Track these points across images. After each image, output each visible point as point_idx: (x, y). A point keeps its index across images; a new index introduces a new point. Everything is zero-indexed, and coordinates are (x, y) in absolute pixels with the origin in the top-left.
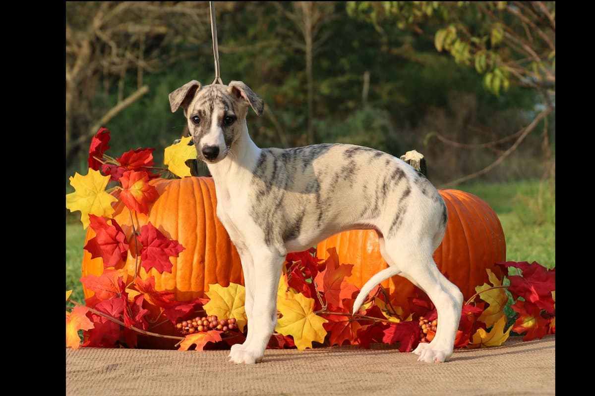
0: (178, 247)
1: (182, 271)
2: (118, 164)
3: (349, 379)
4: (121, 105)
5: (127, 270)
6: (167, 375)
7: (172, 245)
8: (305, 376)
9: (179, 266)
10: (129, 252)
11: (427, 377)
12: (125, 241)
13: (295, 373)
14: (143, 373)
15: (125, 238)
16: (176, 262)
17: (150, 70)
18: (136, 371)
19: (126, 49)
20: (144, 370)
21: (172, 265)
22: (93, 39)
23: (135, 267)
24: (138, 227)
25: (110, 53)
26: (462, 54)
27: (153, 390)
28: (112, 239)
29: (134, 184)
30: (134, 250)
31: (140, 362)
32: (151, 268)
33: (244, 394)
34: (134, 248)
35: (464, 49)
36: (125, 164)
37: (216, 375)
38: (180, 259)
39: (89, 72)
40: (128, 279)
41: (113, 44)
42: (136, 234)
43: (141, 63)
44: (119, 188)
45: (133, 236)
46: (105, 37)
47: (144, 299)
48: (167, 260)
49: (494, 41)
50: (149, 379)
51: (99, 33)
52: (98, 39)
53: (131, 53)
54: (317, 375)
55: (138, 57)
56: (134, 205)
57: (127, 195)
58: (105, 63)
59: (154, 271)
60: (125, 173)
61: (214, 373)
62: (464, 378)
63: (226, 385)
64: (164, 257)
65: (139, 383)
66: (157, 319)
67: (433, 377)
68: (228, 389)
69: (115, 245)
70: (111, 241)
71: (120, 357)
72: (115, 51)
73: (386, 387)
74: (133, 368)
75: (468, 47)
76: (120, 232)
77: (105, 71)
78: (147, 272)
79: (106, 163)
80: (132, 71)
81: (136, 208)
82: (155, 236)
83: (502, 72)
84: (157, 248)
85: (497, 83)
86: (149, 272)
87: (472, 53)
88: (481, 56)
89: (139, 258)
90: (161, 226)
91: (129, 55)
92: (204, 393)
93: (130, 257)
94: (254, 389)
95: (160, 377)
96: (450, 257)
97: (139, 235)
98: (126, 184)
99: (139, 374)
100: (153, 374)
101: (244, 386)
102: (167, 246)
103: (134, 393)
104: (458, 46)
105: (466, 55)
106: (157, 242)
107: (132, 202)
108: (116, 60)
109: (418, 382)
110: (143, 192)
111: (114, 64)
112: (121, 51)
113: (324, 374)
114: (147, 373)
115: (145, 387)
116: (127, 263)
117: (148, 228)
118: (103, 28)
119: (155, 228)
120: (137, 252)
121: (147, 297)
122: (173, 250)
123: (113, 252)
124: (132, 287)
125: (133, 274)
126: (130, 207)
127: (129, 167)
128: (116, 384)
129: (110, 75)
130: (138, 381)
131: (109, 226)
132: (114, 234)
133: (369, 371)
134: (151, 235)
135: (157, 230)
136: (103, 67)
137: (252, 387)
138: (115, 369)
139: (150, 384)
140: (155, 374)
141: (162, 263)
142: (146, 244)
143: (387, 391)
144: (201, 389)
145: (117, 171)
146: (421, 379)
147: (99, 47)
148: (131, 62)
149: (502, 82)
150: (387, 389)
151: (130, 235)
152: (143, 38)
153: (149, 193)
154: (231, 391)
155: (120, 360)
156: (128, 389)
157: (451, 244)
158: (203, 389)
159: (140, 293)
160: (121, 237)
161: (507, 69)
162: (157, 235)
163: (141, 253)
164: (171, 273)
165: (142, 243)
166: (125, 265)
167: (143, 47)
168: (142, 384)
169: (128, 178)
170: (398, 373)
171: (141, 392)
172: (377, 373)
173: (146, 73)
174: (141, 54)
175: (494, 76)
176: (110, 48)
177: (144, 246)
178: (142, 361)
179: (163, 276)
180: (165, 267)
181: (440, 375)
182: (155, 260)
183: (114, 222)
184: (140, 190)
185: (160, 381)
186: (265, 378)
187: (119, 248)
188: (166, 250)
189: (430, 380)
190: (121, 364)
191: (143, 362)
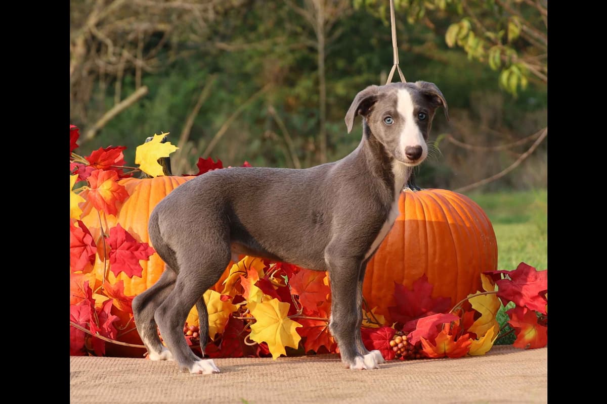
0: (148, 250)
1: (153, 275)
2: (87, 163)
3: (321, 386)
4: (118, 107)
5: (95, 274)
6: (131, 382)
7: (142, 248)
8: (275, 384)
9: (150, 270)
10: (97, 256)
11: (403, 385)
12: (93, 243)
13: (265, 381)
14: (105, 380)
15: (93, 241)
16: (147, 265)
17: (149, 69)
18: (98, 379)
19: (123, 47)
20: (107, 377)
21: (142, 269)
22: (88, 36)
23: (103, 271)
24: (107, 228)
25: (106, 52)
26: (475, 49)
27: (112, 397)
28: (80, 241)
29: (102, 183)
30: (103, 254)
31: (105, 369)
32: (121, 272)
33: (208, 401)
34: (103, 252)
35: (478, 44)
36: (93, 163)
37: (182, 382)
38: (150, 263)
39: (85, 73)
40: (96, 283)
41: (109, 42)
42: (105, 236)
43: (139, 63)
44: (87, 188)
45: (100, 239)
46: (101, 35)
47: (113, 305)
48: (137, 263)
49: (511, 36)
50: (110, 386)
51: (95, 31)
52: (93, 37)
53: (129, 52)
54: (287, 383)
55: (135, 57)
56: (102, 207)
57: (95, 195)
58: (101, 63)
59: (124, 276)
60: (93, 172)
61: (181, 380)
62: (442, 386)
63: (191, 392)
64: (134, 261)
65: (100, 390)
66: (127, 325)
67: (409, 385)
68: (192, 396)
69: (83, 248)
70: (78, 243)
71: (84, 365)
72: (111, 49)
73: (358, 395)
74: (95, 375)
75: (482, 43)
76: (88, 235)
77: (102, 71)
78: (116, 276)
79: (74, 162)
80: (130, 70)
81: (105, 209)
82: (124, 238)
83: (520, 69)
84: (127, 251)
85: (514, 81)
86: (118, 276)
87: (486, 48)
88: (495, 52)
89: (108, 261)
90: (131, 228)
91: (126, 54)
92: (165, 400)
93: (98, 260)
94: (219, 396)
95: (123, 384)
96: (437, 261)
97: (107, 237)
98: (94, 184)
99: (102, 380)
100: (116, 381)
101: (208, 393)
102: (137, 249)
103: (92, 400)
104: (472, 41)
105: (480, 51)
106: (126, 244)
107: (100, 203)
108: (113, 59)
109: (393, 390)
110: (112, 192)
111: (109, 63)
112: (118, 50)
113: (295, 382)
114: (110, 380)
115: (104, 394)
116: (95, 267)
117: (118, 229)
118: (99, 25)
119: (124, 230)
120: (107, 255)
121: (116, 303)
122: (143, 253)
123: (80, 256)
124: (101, 292)
125: (102, 278)
126: (98, 208)
127: (98, 166)
128: (76, 391)
129: (107, 75)
130: (99, 388)
131: (77, 228)
132: (81, 236)
133: (343, 379)
134: (120, 237)
135: (126, 232)
136: (98, 67)
137: (217, 395)
138: (77, 376)
139: (110, 391)
140: (118, 381)
141: (132, 267)
142: (114, 246)
143: (357, 399)
144: (163, 396)
145: (85, 170)
146: (397, 387)
147: (95, 46)
148: (128, 61)
149: (519, 79)
150: (358, 397)
151: (98, 238)
152: (141, 36)
153: (118, 193)
154: (194, 398)
155: (84, 368)
156: (87, 396)
157: (438, 247)
158: (165, 397)
159: (108, 299)
160: (88, 240)
161: (525, 65)
162: (126, 237)
163: (110, 257)
164: (141, 277)
165: (111, 246)
166: (92, 269)
167: (141, 45)
168: (102, 391)
169: (96, 177)
170: (373, 381)
171: (99, 399)
172: (351, 381)
173: (145, 74)
174: (139, 52)
175: (511, 73)
176: (106, 46)
177: (113, 249)
178: (107, 368)
179: (133, 280)
180: (135, 271)
181: (417, 383)
182: (125, 263)
183: (81, 224)
184: (108, 190)
185: (122, 388)
186: (233, 386)
187: (87, 251)
188: (136, 253)
189: (406, 388)
190: (84, 371)
191: (108, 369)
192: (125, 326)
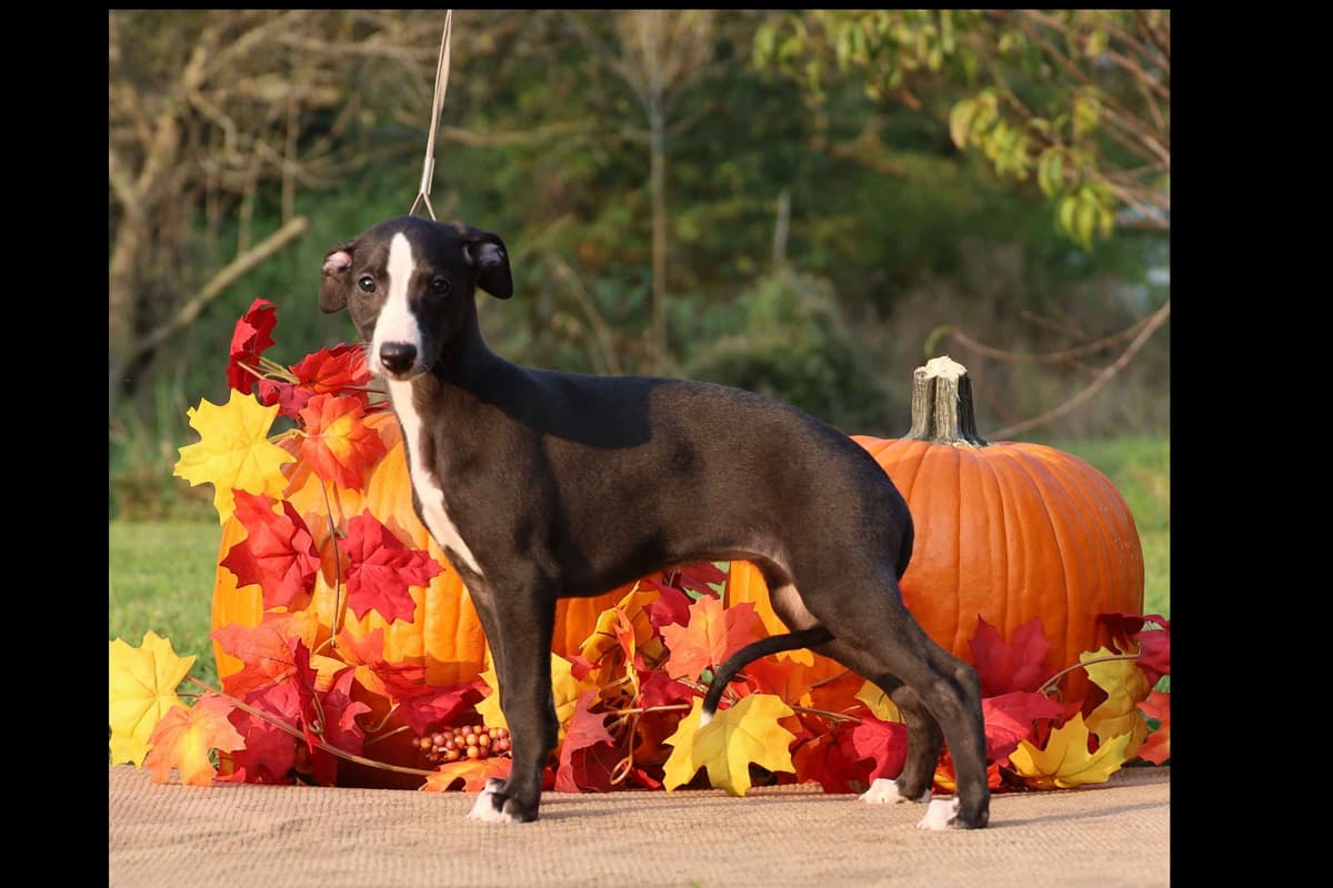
0: (429, 566)
1: (437, 618)
2: (294, 380)
3: (816, 853)
4: (244, 261)
5: (316, 615)
6: (416, 843)
7: (415, 561)
8: (717, 846)
9: (430, 605)
10: (320, 576)
11: (986, 851)
12: (313, 551)
13: (695, 841)
14: (361, 839)
15: (313, 545)
16: (424, 597)
17: (311, 182)
18: (345, 835)
19: (256, 135)
20: (363, 831)
21: (415, 606)
22: (184, 112)
23: (333, 606)
24: (342, 519)
25: (221, 144)
26: (1010, 153)
27: (390, 874)
28: (284, 545)
29: (331, 422)
30: (334, 574)
31: (351, 815)
32: (369, 610)
33: (592, 884)
34: (333, 566)
35: (1015, 144)
36: (308, 380)
37: (523, 843)
38: (430, 592)
39: (175, 186)
40: (318, 632)
41: (227, 124)
42: (337, 535)
43: (290, 168)
44: (297, 431)
45: (327, 540)
46: (210, 110)
47: (354, 679)
48: (405, 593)
49: (1079, 127)
50: (377, 852)
51: (197, 99)
52: (195, 112)
53: (269, 144)
54: (743, 845)
55: (282, 154)
56: (332, 473)
57: (316, 449)
58: (210, 165)
59: (376, 619)
60: (312, 400)
61: (519, 839)
62: (1067, 854)
63: (549, 866)
64: (399, 588)
65: (357, 860)
66: (383, 723)
67: (999, 851)
68: (554, 874)
69: (290, 558)
70: (281, 549)
71: (305, 805)
72: (231, 138)
73: (900, 872)
74: (337, 829)
75: (1025, 141)
76: (301, 530)
77: (210, 184)
78: (360, 619)
79: (268, 377)
80: (269, 185)
81: (338, 478)
82: (379, 540)
83: (1098, 195)
84: (383, 568)
85: (1086, 220)
86: (364, 619)
87: (1034, 153)
88: (1051, 160)
89: (343, 586)
90: (392, 519)
91: (264, 149)
92: (504, 881)
93: (321, 584)
94: (612, 874)
95: (401, 848)
96: (1025, 591)
97: (342, 537)
98: (315, 425)
99: (353, 841)
100: (384, 840)
101: (587, 868)
102: (404, 564)
103: (349, 881)
104: (1001, 136)
105: (1020, 158)
106: (382, 553)
107: (328, 464)
108: (236, 159)
109: (967, 861)
110: (352, 441)
111: (229, 167)
112: (246, 139)
113: (759, 844)
114: (371, 838)
115: (370, 868)
116: (314, 598)
117: (364, 522)
118: (205, 87)
119: (379, 522)
120: (342, 573)
121: (367, 678)
122: (417, 571)
123: (285, 574)
124: (330, 652)
125: (331, 623)
126: (323, 475)
127: (317, 387)
128: (307, 862)
129: (222, 193)
130: (355, 854)
131: (278, 516)
132: (287, 533)
133: (857, 838)
134: (370, 538)
135: (382, 527)
136: (205, 175)
137: (607, 871)
138: (299, 830)
139: (381, 863)
140: (388, 841)
141: (394, 599)
142: (357, 557)
143: (903, 880)
144: (494, 874)
145: (292, 397)
146: (975, 855)
147: (196, 132)
148: (266, 164)
149: (1097, 216)
150: (902, 876)
151: (322, 537)
152: (294, 111)
153: (364, 444)
154: (561, 877)
155: (306, 812)
156: (334, 873)
157: (1028, 563)
158: (499, 874)
159: (345, 666)
160: (302, 542)
161: (1108, 188)
162: (383, 537)
163: (347, 578)
164: (412, 622)
165: (350, 555)
166: (309, 602)
167: (294, 132)
168: (362, 861)
169: (319, 409)
170: (920, 841)
171: (364, 879)
172: (875, 841)
173: (301, 190)
174: (290, 146)
175: (1081, 203)
176: (222, 132)
177: (354, 562)
178: (355, 813)
179: (394, 628)
180: (400, 608)
181: (1012, 847)
182: (379, 591)
183: (288, 508)
184: (345, 437)
185: (402, 856)
186: (632, 851)
187: (300, 567)
188: (402, 571)
189: (993, 856)
190: (310, 819)
191: (358, 816)
192: (379, 724)
